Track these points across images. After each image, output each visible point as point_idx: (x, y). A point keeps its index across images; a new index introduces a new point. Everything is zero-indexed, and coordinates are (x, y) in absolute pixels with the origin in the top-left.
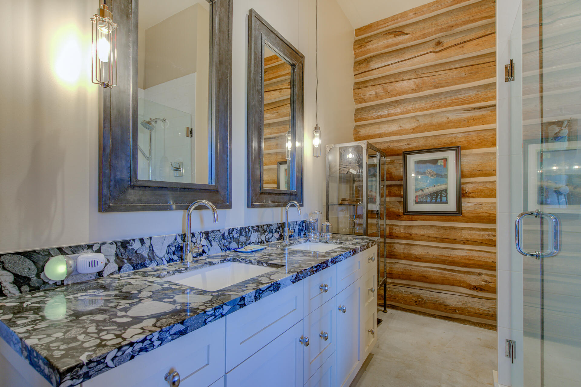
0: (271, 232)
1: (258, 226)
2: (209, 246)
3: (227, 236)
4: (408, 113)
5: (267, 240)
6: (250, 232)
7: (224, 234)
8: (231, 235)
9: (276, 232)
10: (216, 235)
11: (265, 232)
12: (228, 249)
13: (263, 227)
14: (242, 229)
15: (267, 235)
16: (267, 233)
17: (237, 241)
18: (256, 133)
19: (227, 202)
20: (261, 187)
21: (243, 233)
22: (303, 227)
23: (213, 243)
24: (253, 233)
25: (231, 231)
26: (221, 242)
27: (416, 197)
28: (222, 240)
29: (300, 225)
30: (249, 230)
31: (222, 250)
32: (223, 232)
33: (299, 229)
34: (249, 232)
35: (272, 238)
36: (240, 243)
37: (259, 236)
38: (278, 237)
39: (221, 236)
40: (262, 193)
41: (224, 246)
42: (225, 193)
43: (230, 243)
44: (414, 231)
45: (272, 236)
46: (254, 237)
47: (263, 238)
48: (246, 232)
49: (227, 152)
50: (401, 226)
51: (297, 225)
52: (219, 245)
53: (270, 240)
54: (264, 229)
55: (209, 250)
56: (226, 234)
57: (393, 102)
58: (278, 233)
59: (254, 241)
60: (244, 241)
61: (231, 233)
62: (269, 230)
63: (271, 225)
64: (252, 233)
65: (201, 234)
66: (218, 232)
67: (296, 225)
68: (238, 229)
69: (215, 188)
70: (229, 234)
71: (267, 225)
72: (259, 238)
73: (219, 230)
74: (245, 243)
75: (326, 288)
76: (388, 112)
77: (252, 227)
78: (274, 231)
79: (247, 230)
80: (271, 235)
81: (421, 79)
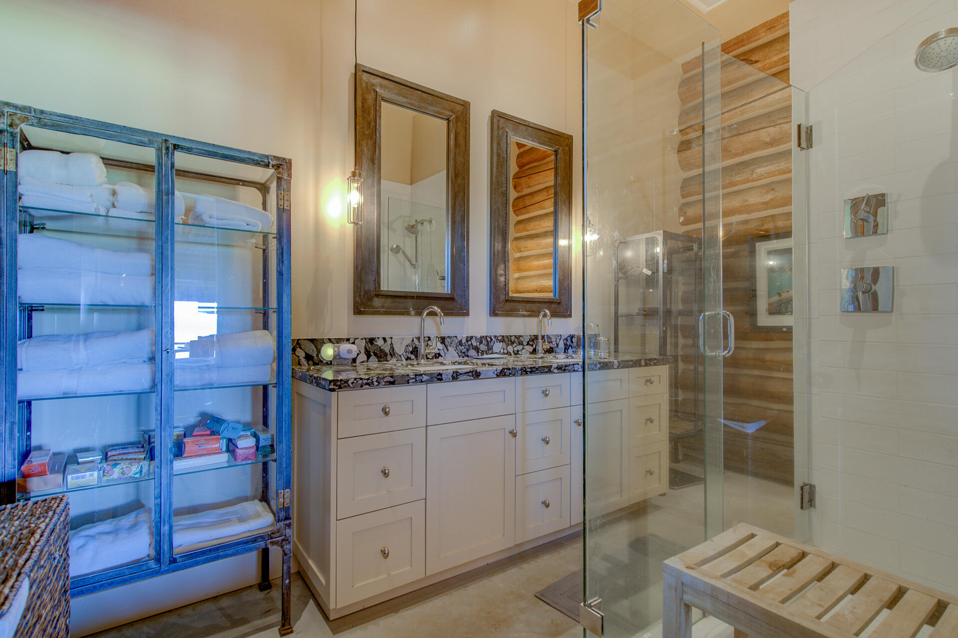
0: (521, 343)
1: (503, 336)
2: (446, 350)
3: (465, 343)
4: (760, 179)
5: (515, 352)
6: (492, 342)
7: (461, 341)
8: (470, 343)
9: (528, 344)
10: (453, 341)
11: (512, 343)
12: (466, 356)
13: (509, 337)
14: (482, 337)
15: (516, 346)
16: (515, 344)
17: (477, 349)
18: (500, 238)
19: (464, 310)
20: (507, 294)
21: (484, 341)
22: (572, 342)
23: (449, 348)
24: (496, 343)
25: (469, 339)
26: (458, 348)
27: (770, 304)
28: (460, 346)
29: (566, 340)
30: (491, 340)
31: (459, 356)
32: (461, 339)
33: (566, 345)
34: (491, 342)
35: (523, 351)
36: (480, 352)
37: (505, 346)
38: (531, 351)
39: (458, 343)
40: (507, 301)
41: (461, 352)
42: (462, 300)
43: (468, 350)
45: (523, 349)
46: (498, 347)
47: (510, 349)
48: (487, 341)
49: (464, 261)
51: (562, 340)
52: (455, 351)
53: (520, 352)
54: (511, 340)
55: (445, 355)
56: (464, 341)
57: (738, 164)
58: (532, 346)
59: (498, 352)
60: (485, 349)
61: (470, 340)
62: (519, 342)
63: (522, 336)
64: (494, 343)
65: (437, 338)
66: (455, 338)
67: (560, 339)
68: (478, 337)
69: (451, 296)
70: (467, 341)
71: (515, 336)
72: (504, 349)
73: (456, 337)
74: (486, 352)
77: (495, 337)
78: (525, 343)
79: (489, 339)
80: (521, 347)
81: (778, 126)
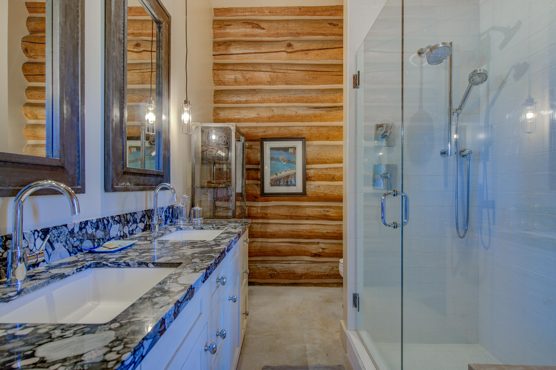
0: (135, 222)
1: (119, 216)
2: (50, 250)
3: (78, 232)
4: (264, 103)
5: (130, 232)
6: (110, 225)
7: (73, 230)
8: (84, 231)
9: (141, 221)
10: (61, 232)
11: (128, 222)
12: (79, 250)
13: (125, 216)
14: (98, 220)
15: (131, 226)
16: (131, 224)
17: (92, 238)
18: (118, 95)
19: (78, 185)
20: (124, 165)
21: (100, 226)
22: (169, 213)
23: (56, 245)
24: (113, 226)
25: (83, 225)
26: (68, 242)
27: (272, 180)
28: (71, 239)
29: (166, 211)
30: (108, 222)
31: (70, 253)
32: (72, 227)
33: (166, 216)
34: (108, 224)
35: (137, 230)
36: (96, 240)
37: (122, 227)
38: (143, 228)
39: (69, 234)
40: (125, 173)
41: (73, 247)
42: (75, 171)
43: (82, 241)
44: (269, 211)
45: (137, 227)
46: (115, 230)
47: (126, 230)
48: (104, 225)
49: (78, 113)
50: (258, 206)
51: (163, 212)
52: (65, 247)
53: (134, 232)
54: (127, 219)
55: (49, 256)
56: (77, 230)
57: (251, 90)
58: (144, 222)
59: (115, 236)
60: (101, 237)
61: (84, 228)
62: (133, 220)
63: (135, 213)
64: (112, 225)
65: (36, 233)
66: (64, 228)
67: (162, 212)
68: (94, 222)
69: (60, 164)
70: (81, 229)
71: (131, 213)
72: (120, 231)
73: (66, 226)
74: (103, 239)
75: (225, 280)
76: (246, 99)
77: (112, 217)
78: (138, 220)
79: (106, 222)
80: (135, 225)
81: (276, 73)
